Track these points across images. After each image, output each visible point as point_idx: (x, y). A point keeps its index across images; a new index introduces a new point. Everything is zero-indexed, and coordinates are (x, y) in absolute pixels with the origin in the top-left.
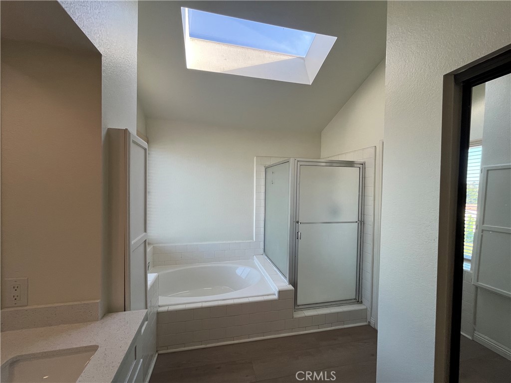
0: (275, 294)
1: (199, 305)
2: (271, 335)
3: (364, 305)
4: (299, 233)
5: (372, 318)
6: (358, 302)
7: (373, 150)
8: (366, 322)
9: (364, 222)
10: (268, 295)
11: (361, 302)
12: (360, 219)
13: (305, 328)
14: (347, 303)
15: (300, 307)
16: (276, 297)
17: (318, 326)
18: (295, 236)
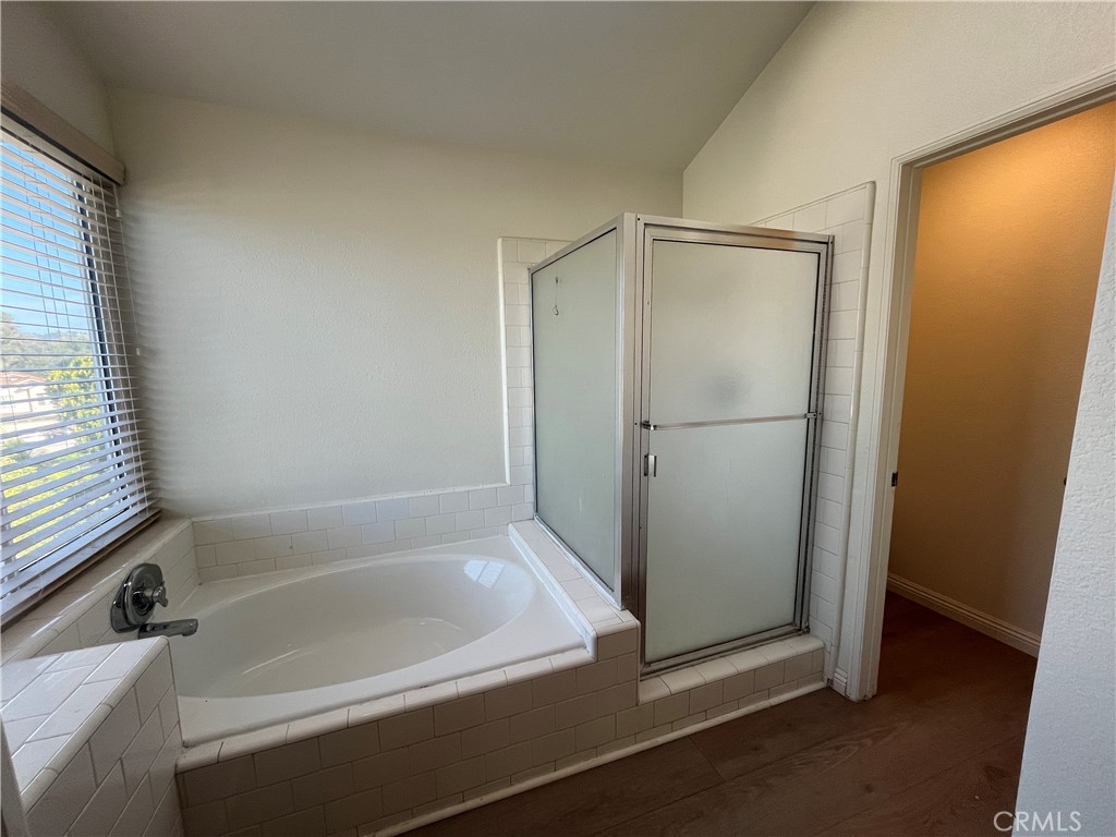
0: (582, 646)
1: (337, 718)
2: (577, 761)
3: (816, 637)
4: (651, 458)
5: (838, 670)
6: (800, 630)
7: (865, 194)
8: (822, 680)
9: (822, 414)
10: (562, 651)
11: (808, 630)
12: (813, 409)
13: (672, 725)
14: (772, 638)
15: (655, 666)
16: (587, 654)
17: (706, 713)
18: (641, 469)
